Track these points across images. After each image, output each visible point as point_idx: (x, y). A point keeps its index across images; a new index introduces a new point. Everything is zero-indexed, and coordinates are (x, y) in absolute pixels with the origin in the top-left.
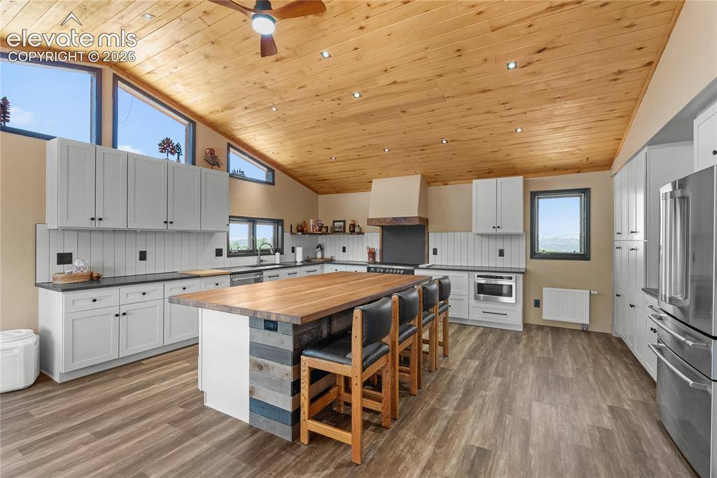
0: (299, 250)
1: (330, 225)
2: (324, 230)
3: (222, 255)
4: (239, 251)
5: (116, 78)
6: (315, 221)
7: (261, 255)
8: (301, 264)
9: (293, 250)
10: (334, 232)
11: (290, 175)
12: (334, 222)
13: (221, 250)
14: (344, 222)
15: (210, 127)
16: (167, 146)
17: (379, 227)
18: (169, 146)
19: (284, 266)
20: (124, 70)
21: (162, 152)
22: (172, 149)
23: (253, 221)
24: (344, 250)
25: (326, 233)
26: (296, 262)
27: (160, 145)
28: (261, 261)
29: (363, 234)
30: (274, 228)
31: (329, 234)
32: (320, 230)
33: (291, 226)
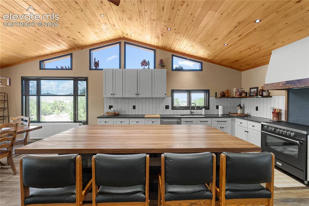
0: (220, 108)
1: (247, 90)
2: (243, 95)
3: (168, 109)
4: (180, 107)
5: (125, 43)
6: (237, 89)
7: (192, 109)
8: (221, 116)
9: (217, 107)
10: (251, 96)
11: (215, 63)
12: (251, 89)
13: (168, 106)
14: (257, 88)
15: (162, 50)
16: (144, 63)
17: (284, 91)
18: (145, 63)
19: (207, 116)
20: (127, 39)
21: (142, 66)
22: (146, 64)
23: (189, 92)
24: (257, 109)
25: (246, 97)
26: (218, 115)
27: (141, 63)
28: (191, 112)
29: (271, 97)
30: (205, 95)
31: (248, 97)
32: (241, 95)
33: (216, 93)
